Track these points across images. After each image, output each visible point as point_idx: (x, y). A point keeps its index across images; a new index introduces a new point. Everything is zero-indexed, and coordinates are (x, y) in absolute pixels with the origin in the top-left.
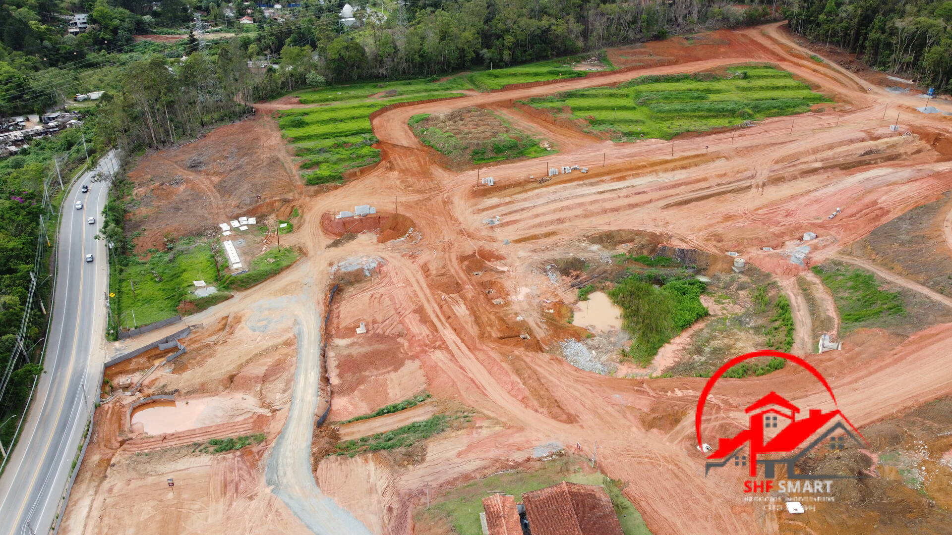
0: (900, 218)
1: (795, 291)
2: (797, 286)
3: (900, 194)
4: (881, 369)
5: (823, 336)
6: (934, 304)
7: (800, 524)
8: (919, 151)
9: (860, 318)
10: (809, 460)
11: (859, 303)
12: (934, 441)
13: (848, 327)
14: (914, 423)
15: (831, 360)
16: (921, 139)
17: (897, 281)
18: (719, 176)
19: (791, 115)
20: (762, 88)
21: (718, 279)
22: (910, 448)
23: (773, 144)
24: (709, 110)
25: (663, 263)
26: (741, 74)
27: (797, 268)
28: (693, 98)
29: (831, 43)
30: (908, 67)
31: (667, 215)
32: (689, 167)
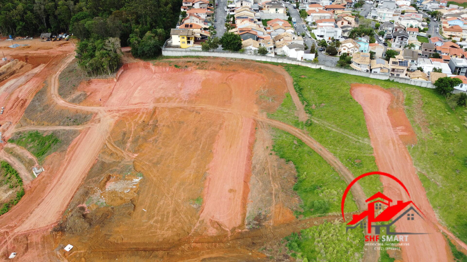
0: (33, 101)
1: (7, 156)
2: (6, 153)
3: (26, 90)
4: (65, 169)
5: (33, 169)
6: (68, 131)
7: (75, 252)
8: (22, 67)
9: (44, 152)
10: (62, 225)
11: (39, 146)
12: (100, 184)
13: (41, 159)
14: (89, 182)
15: (43, 177)
16: (20, 61)
17: (48, 129)
22: (94, 193)
27: (1, 145)
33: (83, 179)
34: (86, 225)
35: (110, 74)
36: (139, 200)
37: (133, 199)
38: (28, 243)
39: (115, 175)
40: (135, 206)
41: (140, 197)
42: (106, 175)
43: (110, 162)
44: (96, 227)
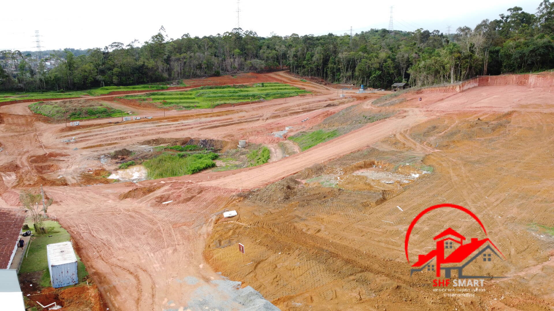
1: (275, 147)
6: (355, 126)
7: (232, 222)
10: (252, 192)
11: (313, 141)
12: (348, 166)
14: (336, 164)
17: (334, 128)
18: (240, 117)
19: (287, 97)
20: (272, 89)
21: (228, 152)
22: (330, 173)
23: (275, 105)
24: (240, 96)
25: (190, 149)
26: (261, 85)
27: (278, 139)
28: (231, 93)
29: (311, 75)
30: (350, 78)
31: (201, 132)
32: (222, 115)
33: (330, 160)
34: (279, 195)
35: (452, 82)
36: (401, 196)
37: (389, 191)
38: (195, 196)
39: (382, 163)
40: (384, 200)
41: (405, 192)
42: (368, 161)
43: (386, 150)
44: (293, 203)
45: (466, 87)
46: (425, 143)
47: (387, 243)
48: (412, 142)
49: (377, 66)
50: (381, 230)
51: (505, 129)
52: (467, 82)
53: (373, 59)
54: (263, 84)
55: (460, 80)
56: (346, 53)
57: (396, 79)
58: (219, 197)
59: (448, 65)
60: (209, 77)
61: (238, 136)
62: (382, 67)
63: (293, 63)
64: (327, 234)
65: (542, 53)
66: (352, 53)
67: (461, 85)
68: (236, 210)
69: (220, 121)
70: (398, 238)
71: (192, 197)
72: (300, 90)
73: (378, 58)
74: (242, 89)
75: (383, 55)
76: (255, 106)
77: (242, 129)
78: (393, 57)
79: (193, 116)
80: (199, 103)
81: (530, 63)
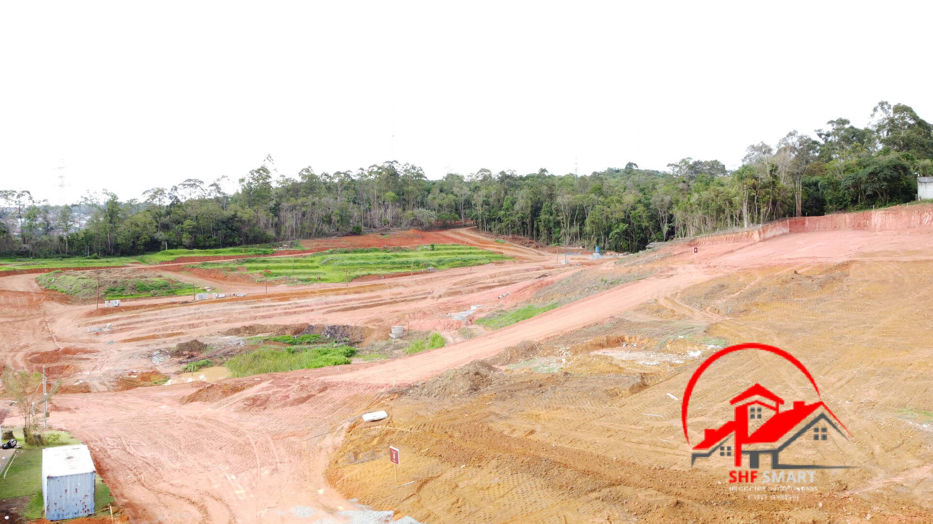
18: (393, 294)
19: (474, 265)
20: (448, 254)
21: (372, 345)
22: (549, 354)
23: (453, 276)
24: (394, 263)
25: (308, 340)
26: (429, 247)
27: (459, 323)
28: (379, 258)
29: (513, 233)
30: (577, 237)
31: (327, 316)
32: (364, 292)
33: (548, 338)
34: (461, 384)
35: (746, 226)
36: (672, 381)
37: (651, 374)
38: (314, 395)
39: (638, 339)
40: (643, 386)
41: (679, 375)
42: (613, 336)
43: (642, 321)
44: (485, 395)
45: (769, 234)
46: (708, 309)
47: (654, 444)
48: (686, 308)
49: (621, 215)
50: (641, 427)
51: (840, 284)
52: (770, 226)
53: (613, 204)
54: (433, 246)
55: (758, 223)
56: (569, 196)
57: (653, 236)
58: (356, 396)
59: (737, 198)
60: (343, 236)
61: (391, 321)
62: (629, 217)
63: (483, 214)
64: (547, 435)
65: (888, 177)
66: (579, 196)
67: (761, 230)
68: (385, 411)
69: (359, 300)
70: (673, 437)
71: (309, 397)
72: (495, 255)
73: (621, 203)
74: (398, 254)
75: (629, 198)
76: (419, 278)
77: (397, 311)
78: (646, 202)
79: (315, 293)
80: (324, 274)
81: (870, 193)
